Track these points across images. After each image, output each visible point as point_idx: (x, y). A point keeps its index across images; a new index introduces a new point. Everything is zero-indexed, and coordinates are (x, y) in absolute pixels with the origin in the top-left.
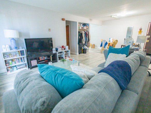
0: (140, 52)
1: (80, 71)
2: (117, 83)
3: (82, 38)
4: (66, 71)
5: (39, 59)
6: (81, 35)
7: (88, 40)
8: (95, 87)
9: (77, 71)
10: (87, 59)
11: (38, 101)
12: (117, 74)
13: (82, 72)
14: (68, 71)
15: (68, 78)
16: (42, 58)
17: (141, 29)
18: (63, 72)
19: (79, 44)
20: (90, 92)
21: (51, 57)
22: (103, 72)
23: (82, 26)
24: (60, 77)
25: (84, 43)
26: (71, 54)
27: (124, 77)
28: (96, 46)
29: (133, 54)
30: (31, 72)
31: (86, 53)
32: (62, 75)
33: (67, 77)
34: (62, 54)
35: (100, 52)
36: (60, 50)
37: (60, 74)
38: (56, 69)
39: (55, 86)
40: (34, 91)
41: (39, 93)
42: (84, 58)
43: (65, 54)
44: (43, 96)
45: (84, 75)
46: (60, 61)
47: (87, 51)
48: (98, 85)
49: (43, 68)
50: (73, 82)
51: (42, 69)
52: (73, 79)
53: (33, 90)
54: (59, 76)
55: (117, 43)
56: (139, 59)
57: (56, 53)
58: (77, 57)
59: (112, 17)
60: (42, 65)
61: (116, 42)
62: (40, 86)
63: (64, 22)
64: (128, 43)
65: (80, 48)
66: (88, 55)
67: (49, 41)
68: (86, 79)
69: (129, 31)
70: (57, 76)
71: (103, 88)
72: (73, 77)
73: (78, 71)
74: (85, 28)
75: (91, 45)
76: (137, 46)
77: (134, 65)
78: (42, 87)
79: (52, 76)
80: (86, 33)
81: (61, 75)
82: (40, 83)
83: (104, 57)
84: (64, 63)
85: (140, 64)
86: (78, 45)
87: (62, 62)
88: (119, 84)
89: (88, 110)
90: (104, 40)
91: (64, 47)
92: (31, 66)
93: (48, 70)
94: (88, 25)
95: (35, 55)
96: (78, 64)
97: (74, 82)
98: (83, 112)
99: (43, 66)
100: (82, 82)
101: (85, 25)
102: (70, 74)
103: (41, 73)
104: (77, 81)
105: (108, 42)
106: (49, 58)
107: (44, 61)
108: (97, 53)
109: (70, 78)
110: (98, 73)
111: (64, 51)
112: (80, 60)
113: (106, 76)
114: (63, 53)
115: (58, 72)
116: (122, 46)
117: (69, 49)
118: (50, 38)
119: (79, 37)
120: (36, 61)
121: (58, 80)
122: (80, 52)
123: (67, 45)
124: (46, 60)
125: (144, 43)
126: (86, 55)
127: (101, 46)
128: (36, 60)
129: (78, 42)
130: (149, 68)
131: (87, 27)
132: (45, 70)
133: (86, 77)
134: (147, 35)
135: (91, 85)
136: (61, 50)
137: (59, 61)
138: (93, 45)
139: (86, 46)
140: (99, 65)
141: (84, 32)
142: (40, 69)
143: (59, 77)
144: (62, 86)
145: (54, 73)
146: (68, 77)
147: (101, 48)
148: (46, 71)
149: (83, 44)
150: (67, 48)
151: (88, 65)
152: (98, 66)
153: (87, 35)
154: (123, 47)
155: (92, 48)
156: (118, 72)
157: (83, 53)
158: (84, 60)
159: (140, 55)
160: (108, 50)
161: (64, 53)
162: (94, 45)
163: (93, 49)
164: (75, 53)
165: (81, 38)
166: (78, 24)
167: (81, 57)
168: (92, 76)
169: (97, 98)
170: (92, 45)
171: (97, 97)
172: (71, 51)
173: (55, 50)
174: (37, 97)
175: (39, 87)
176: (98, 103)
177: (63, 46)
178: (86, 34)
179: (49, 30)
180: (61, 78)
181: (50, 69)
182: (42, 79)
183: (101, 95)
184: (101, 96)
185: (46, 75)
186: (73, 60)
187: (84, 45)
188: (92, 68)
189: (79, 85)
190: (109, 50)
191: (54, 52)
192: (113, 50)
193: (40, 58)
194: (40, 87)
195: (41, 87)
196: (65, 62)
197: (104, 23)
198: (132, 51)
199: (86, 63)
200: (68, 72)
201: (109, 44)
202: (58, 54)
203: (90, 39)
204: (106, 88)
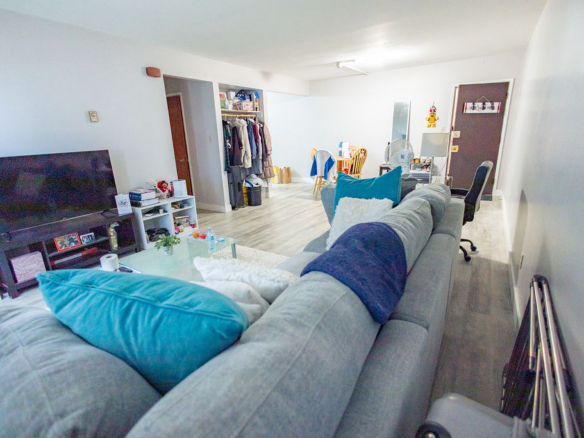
0: (434, 187)
1: (231, 278)
2: (359, 301)
3: (240, 145)
4: (171, 286)
5: (52, 247)
6: (234, 136)
7: (263, 155)
8: (283, 331)
9: (220, 280)
10: (266, 227)
11: (47, 432)
12: (361, 272)
13: (242, 281)
14: (178, 286)
15: (181, 312)
16: (67, 242)
17: (433, 111)
18: (159, 290)
19: (228, 170)
20: (264, 355)
21: (112, 232)
22: (315, 270)
23: (237, 100)
24: (148, 313)
25: (248, 164)
26: (200, 211)
27: (382, 277)
28: (298, 175)
29: (413, 195)
30: (10, 311)
31: (260, 204)
32: (152, 305)
33: (176, 310)
34: (161, 214)
35: (310, 194)
36: (149, 200)
37: (145, 303)
38: (125, 286)
39: (129, 356)
40: (23, 394)
41: (50, 399)
42: (255, 223)
43: (175, 215)
44: (69, 409)
45: (249, 292)
46: (153, 244)
47: (263, 194)
48: (296, 321)
49: (65, 288)
50: (199, 326)
51: (62, 294)
52: (200, 315)
53: (20, 392)
54: (142, 310)
55: (364, 160)
56: (428, 211)
57: (133, 215)
58: (227, 221)
59: (341, 65)
60: (57, 275)
61: (362, 155)
62: (52, 368)
63: (158, 84)
64: (397, 160)
65: (235, 186)
66: (266, 212)
67: (95, 163)
68: (258, 306)
69: (400, 116)
70: (133, 312)
71: (313, 328)
72: (199, 307)
73: (227, 280)
74: (247, 106)
75: (275, 170)
76: (427, 166)
77: (413, 235)
78: (64, 370)
79: (109, 317)
80: (254, 127)
81: (148, 304)
82: (50, 357)
83: (325, 214)
84: (172, 253)
85: (433, 230)
86: (224, 176)
87: (163, 249)
88: (367, 305)
89: (257, 419)
90: (322, 152)
91: (169, 188)
92: (16, 281)
93: (92, 293)
94: (257, 94)
95: (31, 230)
96: (229, 250)
97: (205, 325)
98: (236, 433)
99: (66, 278)
100: (234, 321)
101: (247, 97)
102: (186, 297)
103: (58, 309)
104: (216, 318)
105: (336, 159)
106: (103, 239)
107: (80, 255)
108: (299, 200)
109: (188, 313)
110: (302, 275)
111: (167, 202)
112: (238, 233)
113: (325, 283)
114: (165, 211)
115: (137, 293)
116: (382, 169)
117: (190, 192)
118: (100, 152)
119: (225, 142)
120: (37, 256)
121: (140, 327)
122: (236, 201)
123: (180, 177)
124: (89, 247)
125: (445, 158)
126: (262, 209)
127: (314, 172)
128: (39, 254)
129: (226, 161)
130: (462, 237)
131: (256, 104)
132: (77, 295)
133: (257, 295)
134: (452, 129)
135: (269, 325)
136: (157, 201)
137: (149, 246)
138: (284, 172)
139: (257, 175)
140: (310, 245)
141: (243, 122)
142: (52, 294)
143: (140, 317)
144: (159, 349)
145: (119, 301)
146: (178, 311)
147: (312, 181)
148: (80, 300)
149: (243, 168)
150: (180, 187)
151: (269, 248)
152: (307, 249)
153: (257, 132)
154: (385, 172)
155: (281, 182)
156: (364, 265)
157: (250, 204)
158: (254, 232)
159: (432, 197)
160: (334, 186)
161: (171, 211)
162: (288, 170)
163: (284, 185)
164: (217, 208)
165: (234, 145)
166: (216, 92)
167: (240, 221)
168: (280, 291)
169: (289, 370)
170: (281, 171)
171: (289, 367)
172: (197, 201)
173: (128, 200)
174: (37, 419)
175: (50, 375)
176: (293, 387)
177: (164, 182)
178: (252, 128)
179: (92, 116)
180: (151, 317)
181: (97, 289)
182: (67, 336)
183: (304, 356)
184: (304, 360)
185: (80, 318)
186: (209, 235)
187: (251, 173)
188: (283, 259)
189: (224, 335)
190: (338, 187)
191: (124, 208)
192: (351, 186)
193: (58, 242)
194: (52, 370)
195: (58, 372)
196: (175, 247)
197: (315, 86)
198: (409, 185)
199: (262, 242)
200: (177, 288)
201: (340, 163)
202: (142, 219)
203: (269, 148)
204: (322, 325)
